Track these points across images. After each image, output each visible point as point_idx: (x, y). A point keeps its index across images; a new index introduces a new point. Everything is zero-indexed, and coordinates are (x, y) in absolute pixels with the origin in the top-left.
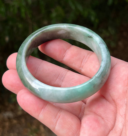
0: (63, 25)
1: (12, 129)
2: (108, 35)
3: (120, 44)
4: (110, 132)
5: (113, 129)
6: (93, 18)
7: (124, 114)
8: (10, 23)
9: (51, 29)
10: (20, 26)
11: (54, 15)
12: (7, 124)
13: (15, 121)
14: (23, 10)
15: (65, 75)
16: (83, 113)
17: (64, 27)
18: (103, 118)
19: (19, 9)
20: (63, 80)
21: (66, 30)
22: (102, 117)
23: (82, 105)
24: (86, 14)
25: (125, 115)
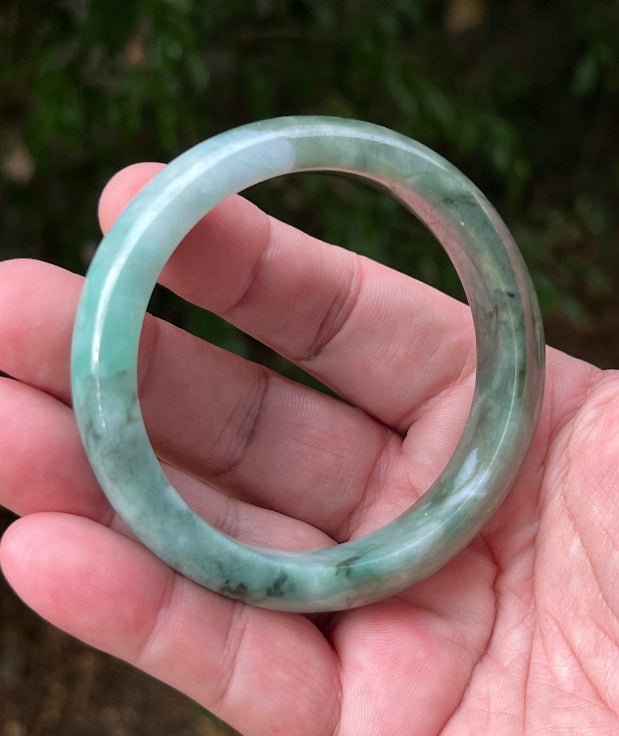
1: (110, 686)
2: (574, 234)
6: (501, 157)
14: (167, 119)
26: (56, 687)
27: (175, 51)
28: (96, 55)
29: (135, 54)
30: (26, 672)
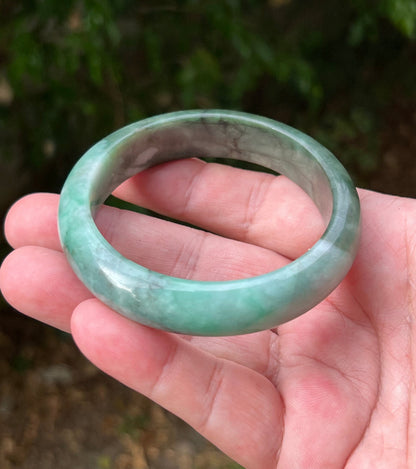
1: (68, 416)
2: (350, 133)
3: (391, 160)
4: (371, 414)
5: (379, 406)
6: (304, 85)
8: (60, 102)
10: (89, 109)
11: (188, 75)
12: (54, 403)
13: (77, 395)
14: (95, 63)
15: (200, 250)
18: (343, 375)
19: (84, 59)
20: (195, 266)
24: (283, 71)
26: (34, 417)
27: (99, 20)
28: (51, 23)
29: (74, 23)
30: (16, 408)
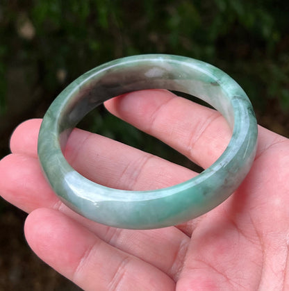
0: (157, 58)
7: (283, 271)
8: (72, 39)
9: (128, 64)
16: (182, 262)
17: (159, 62)
20: (136, 178)
21: (163, 69)
22: (226, 276)
23: (180, 242)
25: (284, 273)
